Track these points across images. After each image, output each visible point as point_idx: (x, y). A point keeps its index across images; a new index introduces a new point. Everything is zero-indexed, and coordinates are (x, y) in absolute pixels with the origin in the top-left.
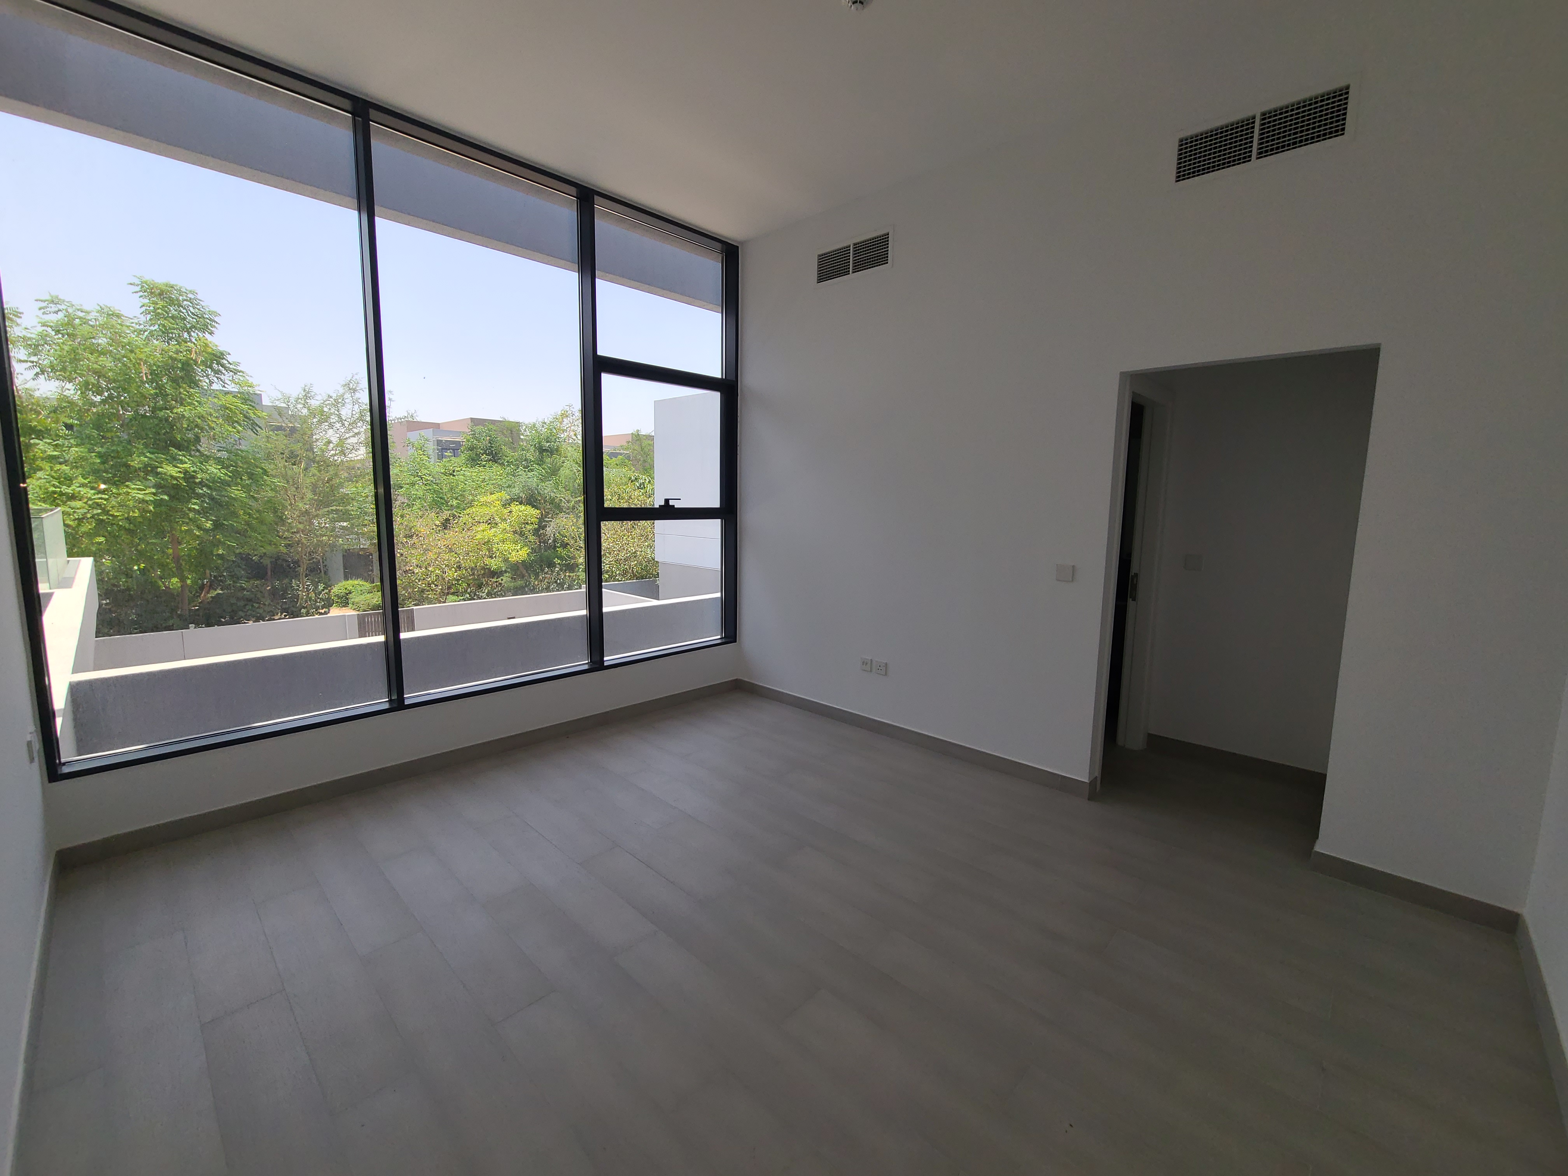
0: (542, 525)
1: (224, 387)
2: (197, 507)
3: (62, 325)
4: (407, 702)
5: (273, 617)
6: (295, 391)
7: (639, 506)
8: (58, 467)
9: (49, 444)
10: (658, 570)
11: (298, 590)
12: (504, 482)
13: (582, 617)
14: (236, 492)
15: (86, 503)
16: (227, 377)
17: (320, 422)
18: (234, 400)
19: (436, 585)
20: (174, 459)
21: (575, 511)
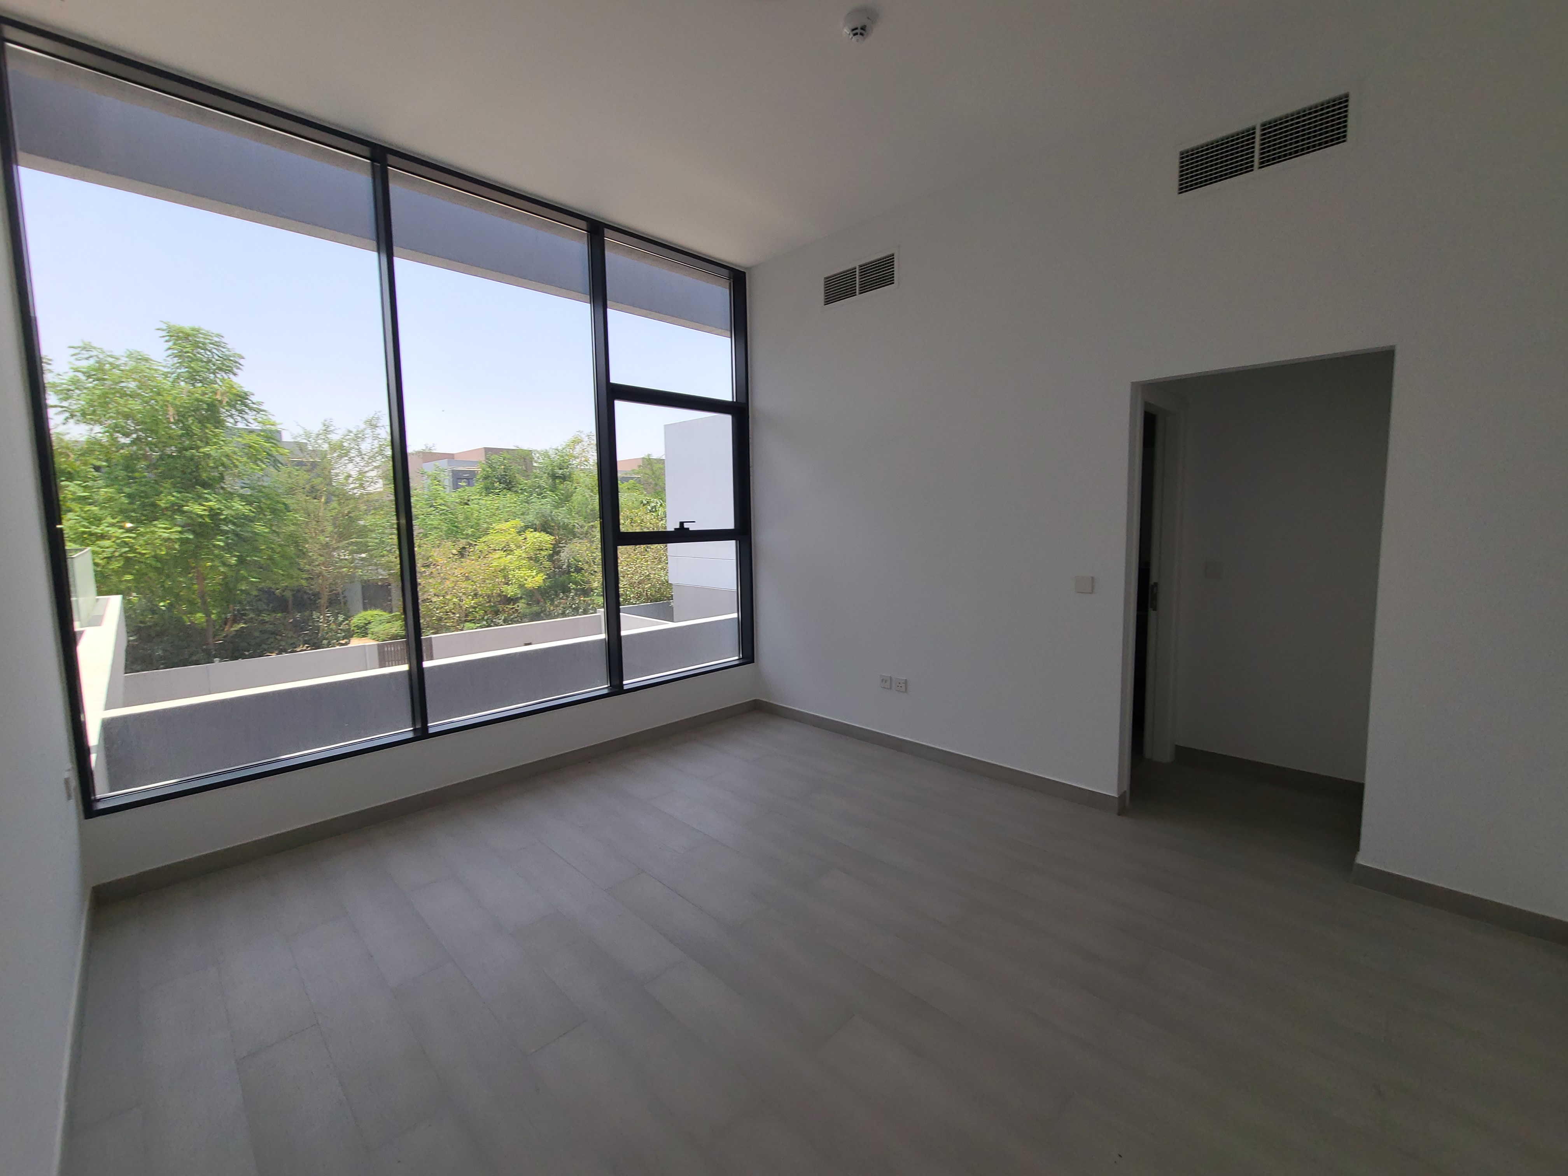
0: (556, 550)
1: (247, 426)
2: (222, 544)
3: (94, 370)
4: (431, 731)
5: (295, 649)
6: (316, 428)
7: (651, 530)
8: (88, 508)
9: (79, 485)
10: (672, 592)
11: (318, 621)
12: (518, 509)
13: (601, 640)
14: (259, 528)
15: (114, 542)
16: (250, 416)
17: (340, 457)
18: (259, 438)
19: (454, 613)
20: (200, 497)
21: (588, 536)
